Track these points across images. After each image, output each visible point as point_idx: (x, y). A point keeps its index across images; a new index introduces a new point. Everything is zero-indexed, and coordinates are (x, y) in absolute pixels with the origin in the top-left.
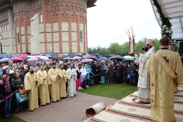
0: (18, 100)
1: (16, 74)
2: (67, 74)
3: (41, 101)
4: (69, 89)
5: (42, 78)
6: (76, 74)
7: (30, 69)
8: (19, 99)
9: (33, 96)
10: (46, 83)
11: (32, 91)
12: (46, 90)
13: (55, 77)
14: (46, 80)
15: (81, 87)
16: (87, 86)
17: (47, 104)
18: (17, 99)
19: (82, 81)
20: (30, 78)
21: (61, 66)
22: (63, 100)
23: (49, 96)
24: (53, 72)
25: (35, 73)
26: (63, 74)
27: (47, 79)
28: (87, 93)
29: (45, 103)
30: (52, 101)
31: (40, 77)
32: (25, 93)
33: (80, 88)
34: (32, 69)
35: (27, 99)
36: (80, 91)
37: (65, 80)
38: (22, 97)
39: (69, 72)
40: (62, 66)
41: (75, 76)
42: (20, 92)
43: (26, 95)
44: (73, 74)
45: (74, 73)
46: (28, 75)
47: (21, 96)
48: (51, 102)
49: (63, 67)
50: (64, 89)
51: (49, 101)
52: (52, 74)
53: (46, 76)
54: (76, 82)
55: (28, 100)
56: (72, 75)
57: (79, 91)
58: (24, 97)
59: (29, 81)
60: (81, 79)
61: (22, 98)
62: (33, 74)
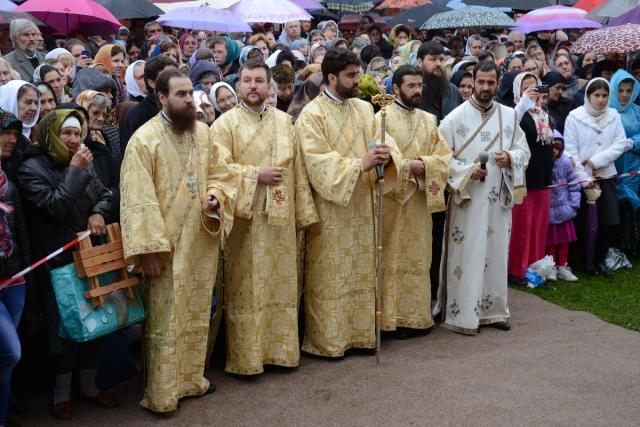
0: (69, 324)
1: (59, 132)
2: (448, 146)
3: (232, 344)
4: (451, 268)
5: (248, 172)
6: (521, 153)
7: (172, 95)
8: (74, 315)
9: (177, 297)
10: (280, 211)
11: (179, 266)
12: (275, 267)
13: (353, 164)
14: (280, 188)
15: (558, 263)
16: (613, 261)
17: (272, 370)
18: (64, 314)
19: (568, 207)
20: (164, 159)
21: (408, 79)
22: (404, 353)
23: (293, 314)
24: (335, 130)
25: (200, 125)
26: (417, 145)
27: (288, 179)
28: (603, 318)
29: (254, 363)
30: (310, 350)
31: (234, 159)
32: (118, 275)
33: (547, 263)
34: (182, 93)
35: (136, 315)
36: (545, 288)
37: (430, 194)
38: (95, 304)
39: (462, 130)
40: (413, 85)
41: (506, 163)
42: (87, 263)
43: (124, 291)
44: (496, 148)
45: (506, 142)
46: (150, 138)
47: (94, 293)
48: (304, 355)
49: (419, 90)
50: (414, 264)
51: (287, 351)
52: (328, 142)
53: (284, 153)
54: (518, 213)
55: (145, 324)
56: (484, 160)
57: (535, 291)
58: (110, 299)
59: (155, 181)
60: (563, 196)
61: (96, 309)
62: (187, 135)
